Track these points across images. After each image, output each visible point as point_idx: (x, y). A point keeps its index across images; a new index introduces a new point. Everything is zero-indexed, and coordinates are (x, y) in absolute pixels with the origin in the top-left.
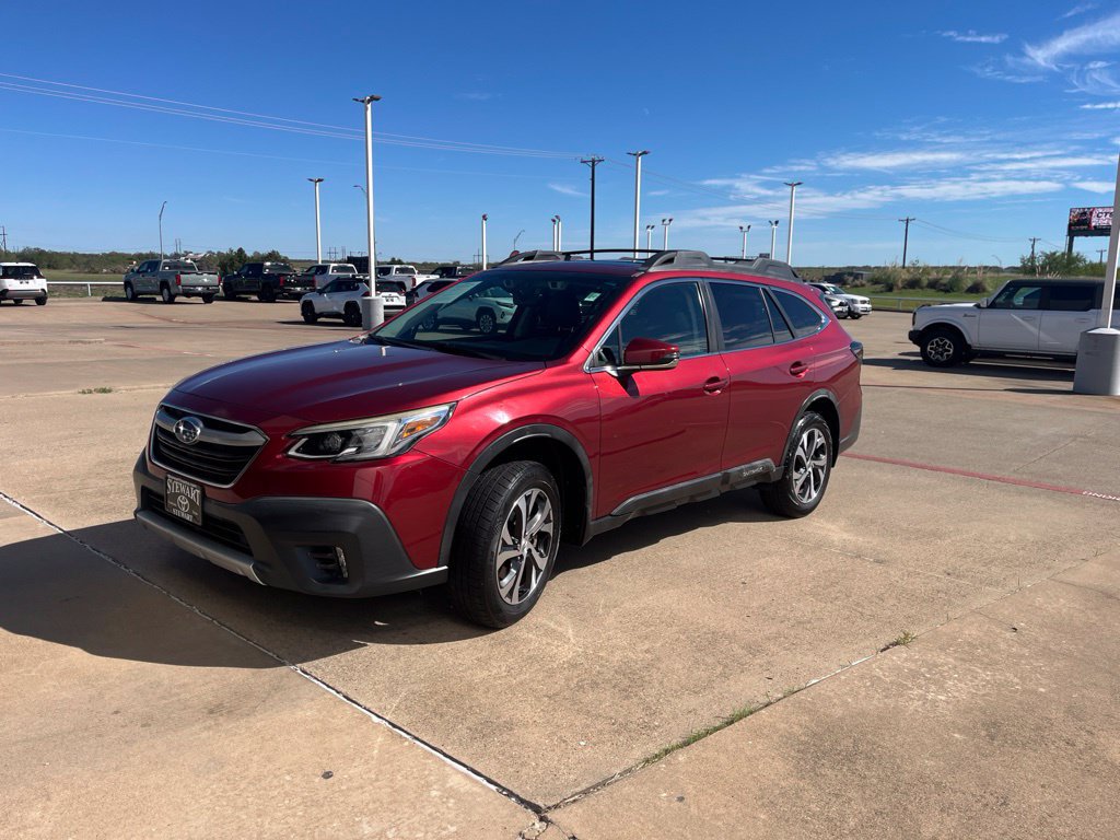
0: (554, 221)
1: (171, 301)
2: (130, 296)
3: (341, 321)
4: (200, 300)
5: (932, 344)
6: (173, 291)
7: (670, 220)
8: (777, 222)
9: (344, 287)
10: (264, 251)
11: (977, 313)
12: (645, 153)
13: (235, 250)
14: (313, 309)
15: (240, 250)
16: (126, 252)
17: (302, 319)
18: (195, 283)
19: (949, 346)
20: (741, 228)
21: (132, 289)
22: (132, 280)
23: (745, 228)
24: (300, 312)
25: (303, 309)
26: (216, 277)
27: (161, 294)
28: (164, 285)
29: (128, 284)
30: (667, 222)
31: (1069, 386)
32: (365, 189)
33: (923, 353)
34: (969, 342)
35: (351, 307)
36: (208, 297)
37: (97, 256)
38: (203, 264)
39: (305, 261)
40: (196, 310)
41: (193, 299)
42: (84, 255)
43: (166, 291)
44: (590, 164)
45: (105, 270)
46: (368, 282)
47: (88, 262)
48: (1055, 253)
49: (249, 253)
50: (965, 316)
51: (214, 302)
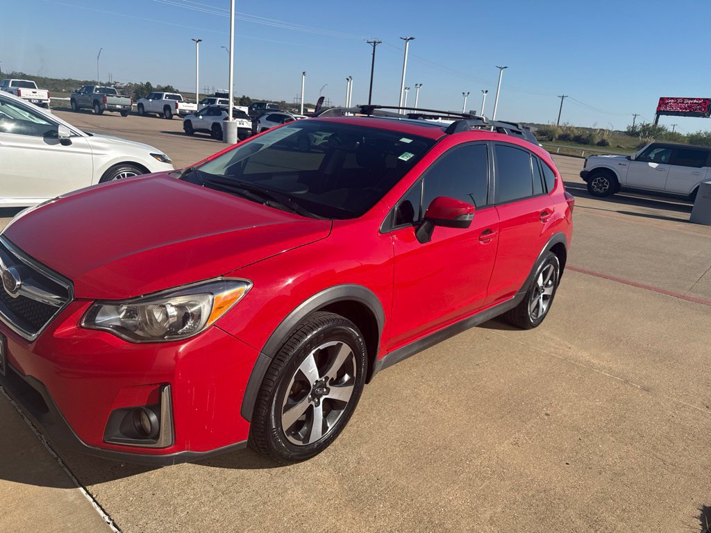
0: (348, 79)
1: (100, 113)
2: (74, 108)
3: (209, 135)
4: (119, 114)
5: (596, 181)
6: (101, 107)
7: (421, 85)
8: (486, 92)
9: (211, 113)
10: (164, 85)
11: (627, 163)
12: (412, 38)
13: (145, 83)
14: (191, 125)
15: (148, 84)
16: (78, 80)
17: (184, 131)
18: (116, 102)
19: (607, 183)
20: (464, 93)
21: (76, 104)
22: (75, 97)
23: (466, 94)
24: (183, 127)
25: (184, 125)
26: (129, 100)
27: (94, 108)
28: (96, 102)
29: (73, 100)
30: (418, 86)
31: (687, 216)
32: (229, 49)
33: (589, 186)
34: (620, 181)
35: (216, 125)
36: (125, 112)
37: (60, 80)
38: (124, 91)
39: (189, 93)
40: (117, 120)
41: (115, 113)
42: (52, 80)
43: (97, 106)
44: (373, 44)
45: (64, 90)
46: (228, 111)
47: (54, 84)
48: (648, 125)
49: (154, 86)
50: (620, 164)
51: (128, 116)
